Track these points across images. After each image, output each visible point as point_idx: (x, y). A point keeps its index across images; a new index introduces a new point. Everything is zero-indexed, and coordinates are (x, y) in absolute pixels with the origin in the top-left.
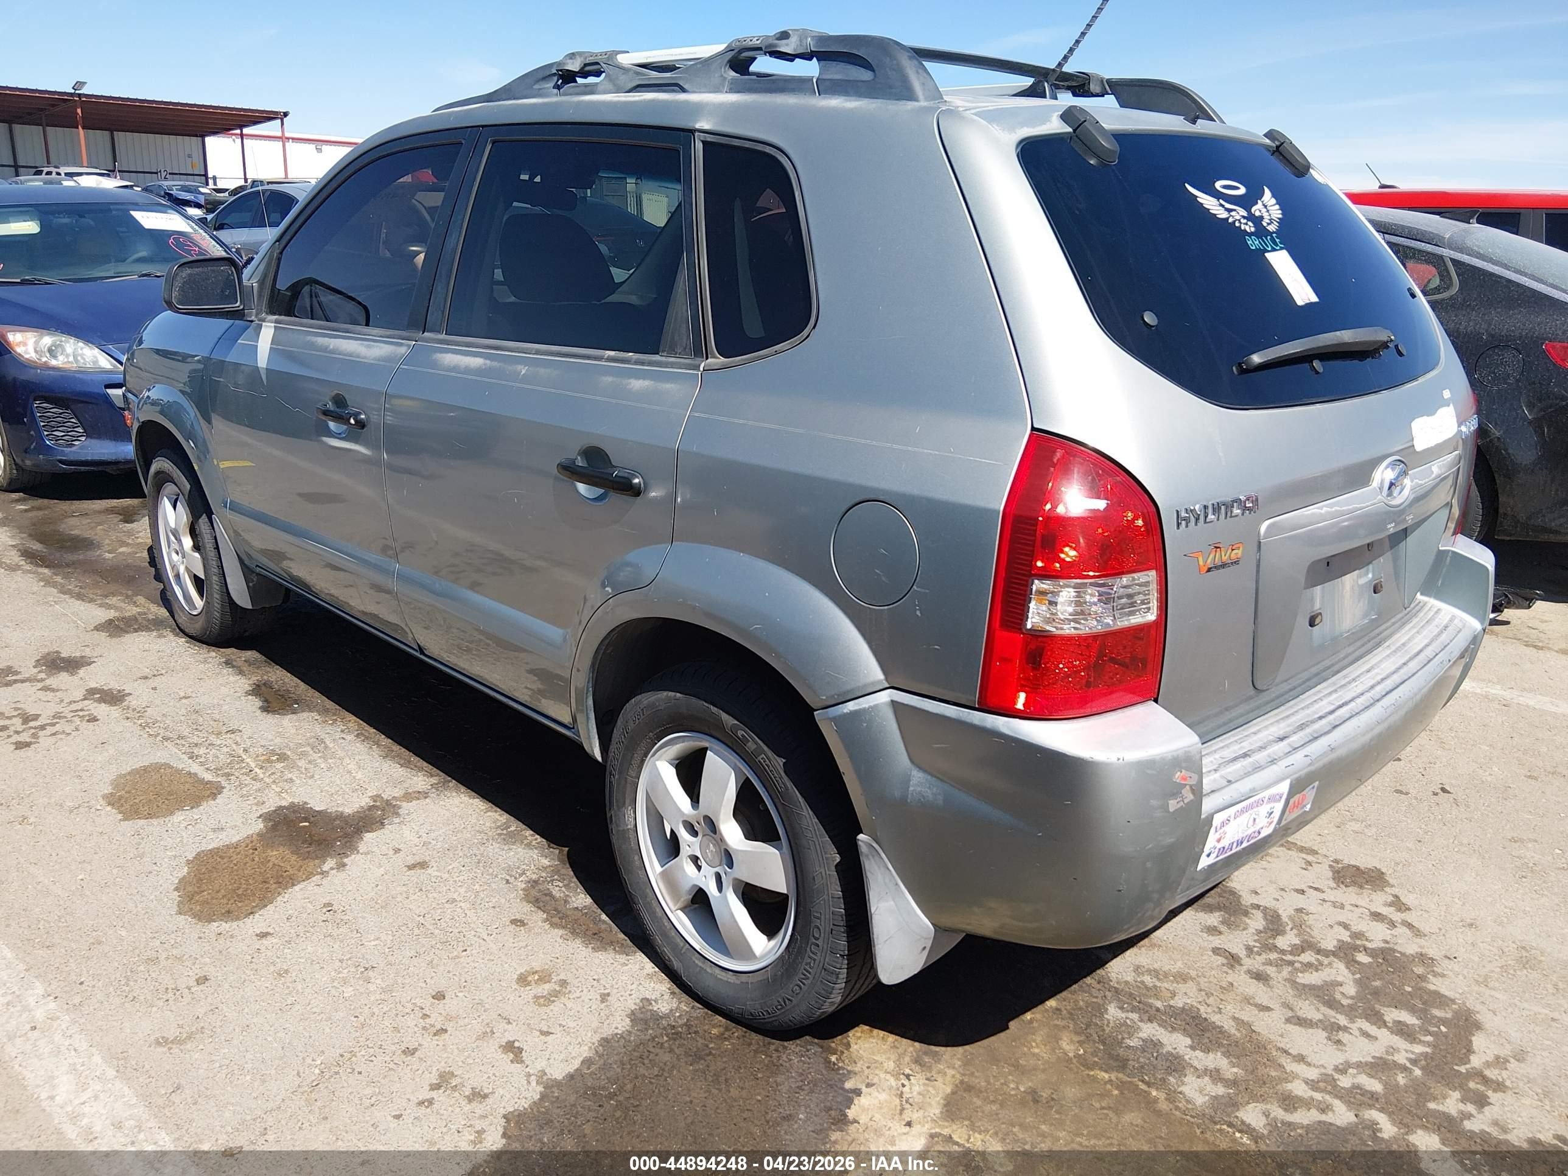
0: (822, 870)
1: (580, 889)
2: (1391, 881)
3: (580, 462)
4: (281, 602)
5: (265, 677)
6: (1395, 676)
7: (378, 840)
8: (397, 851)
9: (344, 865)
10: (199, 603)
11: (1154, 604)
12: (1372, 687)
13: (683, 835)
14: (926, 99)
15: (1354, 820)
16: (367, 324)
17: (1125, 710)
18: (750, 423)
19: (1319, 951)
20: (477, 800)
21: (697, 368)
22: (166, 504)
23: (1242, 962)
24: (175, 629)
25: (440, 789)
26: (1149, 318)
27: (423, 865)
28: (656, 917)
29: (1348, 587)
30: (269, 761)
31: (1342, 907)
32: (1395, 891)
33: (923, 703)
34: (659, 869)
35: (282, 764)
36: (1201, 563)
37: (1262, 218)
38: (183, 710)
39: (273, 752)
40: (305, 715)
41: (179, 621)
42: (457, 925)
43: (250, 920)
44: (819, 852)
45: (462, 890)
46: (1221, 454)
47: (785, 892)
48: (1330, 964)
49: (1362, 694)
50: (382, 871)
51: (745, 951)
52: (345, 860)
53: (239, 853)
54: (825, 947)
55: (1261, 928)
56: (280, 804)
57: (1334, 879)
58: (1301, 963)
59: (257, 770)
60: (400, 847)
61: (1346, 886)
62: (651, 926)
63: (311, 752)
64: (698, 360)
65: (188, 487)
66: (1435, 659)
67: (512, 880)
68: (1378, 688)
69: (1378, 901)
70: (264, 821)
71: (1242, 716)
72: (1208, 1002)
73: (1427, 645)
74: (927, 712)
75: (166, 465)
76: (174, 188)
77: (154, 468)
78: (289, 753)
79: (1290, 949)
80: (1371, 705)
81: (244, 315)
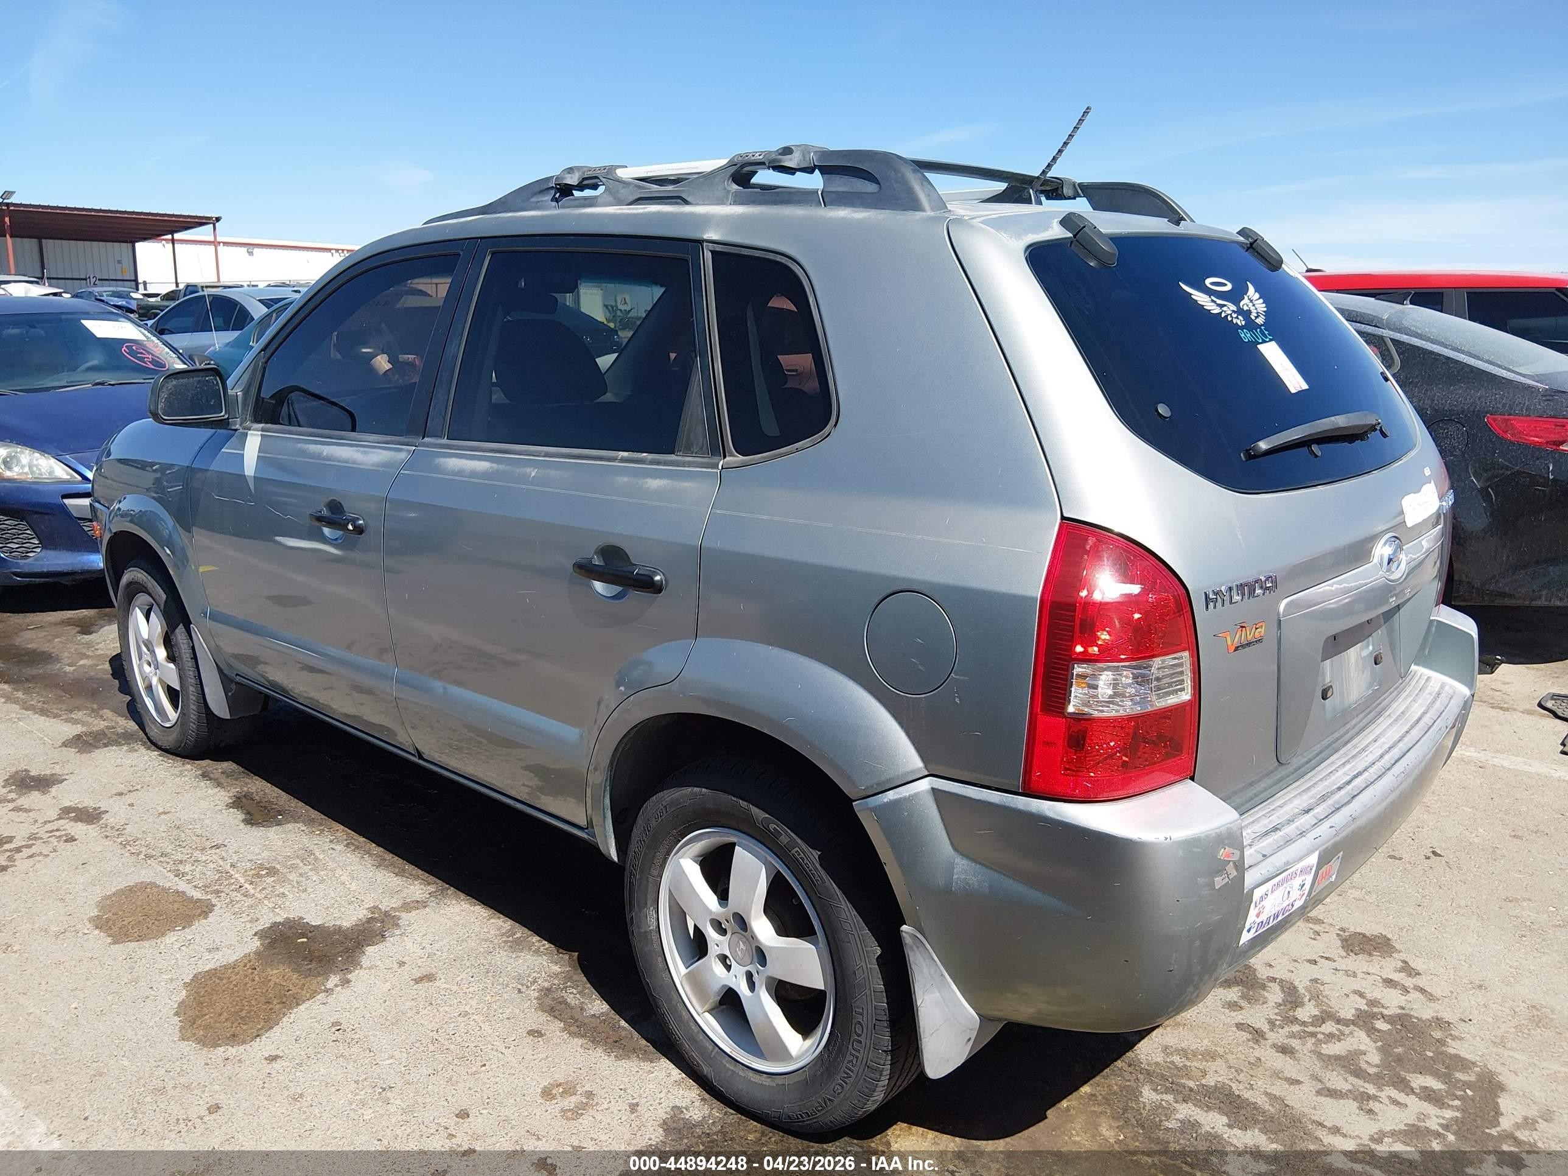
0: (863, 964)
1: (595, 995)
2: (1398, 947)
3: (597, 561)
4: (259, 710)
5: (245, 789)
6: (1401, 745)
7: (380, 953)
8: (402, 964)
9: (348, 981)
10: (173, 715)
11: (1188, 684)
12: (1381, 756)
13: (711, 934)
14: (932, 209)
15: (1354, 887)
16: (353, 430)
17: (1164, 789)
18: (775, 518)
19: (1339, 1021)
20: (478, 907)
21: (716, 466)
22: (138, 615)
23: (1267, 1036)
24: (145, 743)
25: (439, 897)
26: (1163, 409)
27: (429, 978)
28: (682, 1021)
29: (1353, 660)
30: (258, 876)
31: (1355, 975)
32: (1403, 956)
33: (964, 789)
34: (683, 970)
35: (273, 879)
36: (1229, 642)
37: (1249, 312)
38: (163, 826)
39: (261, 867)
40: (290, 826)
41: (151, 734)
42: (473, 1039)
43: (257, 1044)
44: (860, 946)
45: (474, 1002)
46: (1240, 537)
47: (823, 988)
48: (1351, 1033)
49: (1374, 763)
50: (388, 985)
51: (780, 1052)
52: (349, 976)
53: (238, 973)
54: (868, 1043)
55: (1280, 1001)
56: (274, 920)
57: (1342, 948)
58: (1323, 1034)
59: (247, 885)
60: (404, 960)
61: (1356, 954)
62: (678, 1031)
63: (301, 864)
64: (715, 460)
65: (164, 597)
66: (1434, 727)
67: (523, 989)
68: (1387, 757)
69: (1388, 967)
70: (260, 938)
71: (1265, 789)
72: (1238, 1078)
73: (1424, 713)
74: (970, 799)
75: (140, 575)
76: (104, 294)
77: (125, 580)
78: (278, 866)
79: (1310, 1020)
80: (1384, 773)
81: (228, 424)
